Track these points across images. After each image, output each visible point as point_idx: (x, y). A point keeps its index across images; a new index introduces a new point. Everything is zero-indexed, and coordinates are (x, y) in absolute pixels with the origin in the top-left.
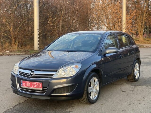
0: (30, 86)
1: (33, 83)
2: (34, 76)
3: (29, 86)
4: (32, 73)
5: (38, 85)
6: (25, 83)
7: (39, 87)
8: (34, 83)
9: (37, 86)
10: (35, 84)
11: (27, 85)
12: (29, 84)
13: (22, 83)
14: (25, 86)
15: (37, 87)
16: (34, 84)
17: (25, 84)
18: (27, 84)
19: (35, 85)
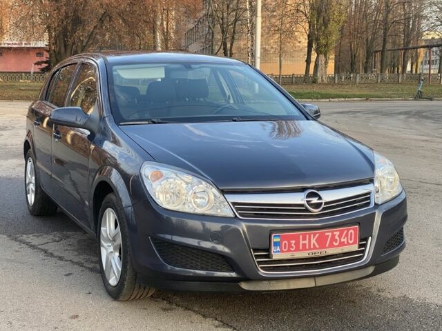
0: (317, 246)
1: (328, 233)
2: (324, 209)
3: (315, 248)
4: (315, 200)
5: (347, 235)
6: (293, 242)
7: (348, 244)
8: (332, 232)
9: (342, 240)
10: (337, 233)
11: (304, 245)
12: (313, 241)
13: (276, 244)
14: (297, 249)
15: (342, 244)
16: (333, 236)
17: (297, 244)
18: (307, 242)
19: (337, 237)
